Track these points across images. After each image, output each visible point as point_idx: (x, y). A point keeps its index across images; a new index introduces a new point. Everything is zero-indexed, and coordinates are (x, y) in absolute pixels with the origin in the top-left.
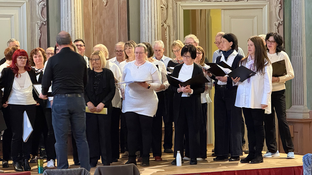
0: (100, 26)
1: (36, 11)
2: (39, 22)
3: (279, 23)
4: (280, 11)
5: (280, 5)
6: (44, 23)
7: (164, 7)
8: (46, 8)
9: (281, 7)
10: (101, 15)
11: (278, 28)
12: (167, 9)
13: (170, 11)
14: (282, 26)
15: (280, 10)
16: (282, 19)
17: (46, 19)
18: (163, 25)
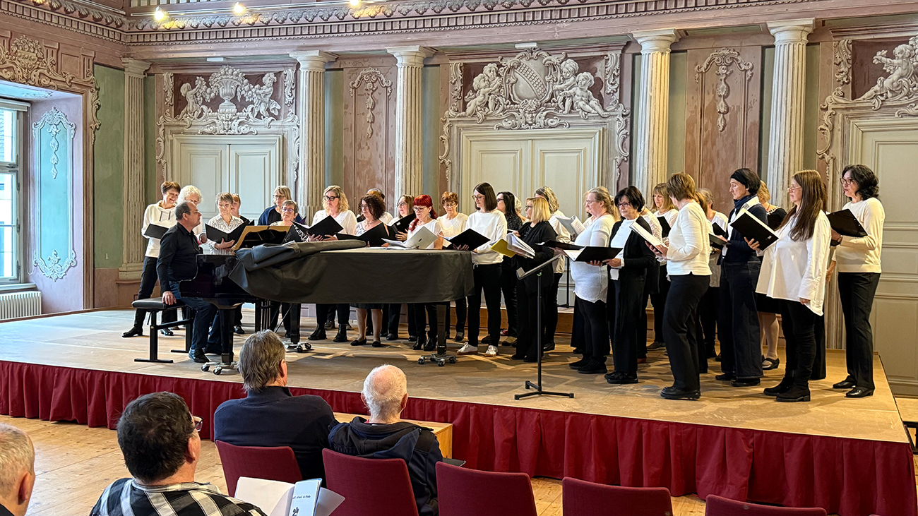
0: (712, 161)
1: (614, 143)
2: (618, 157)
6: (626, 159)
7: (827, 128)
8: (629, 138)
10: (714, 144)
12: (832, 131)
13: (838, 135)
17: (628, 154)
18: (823, 157)
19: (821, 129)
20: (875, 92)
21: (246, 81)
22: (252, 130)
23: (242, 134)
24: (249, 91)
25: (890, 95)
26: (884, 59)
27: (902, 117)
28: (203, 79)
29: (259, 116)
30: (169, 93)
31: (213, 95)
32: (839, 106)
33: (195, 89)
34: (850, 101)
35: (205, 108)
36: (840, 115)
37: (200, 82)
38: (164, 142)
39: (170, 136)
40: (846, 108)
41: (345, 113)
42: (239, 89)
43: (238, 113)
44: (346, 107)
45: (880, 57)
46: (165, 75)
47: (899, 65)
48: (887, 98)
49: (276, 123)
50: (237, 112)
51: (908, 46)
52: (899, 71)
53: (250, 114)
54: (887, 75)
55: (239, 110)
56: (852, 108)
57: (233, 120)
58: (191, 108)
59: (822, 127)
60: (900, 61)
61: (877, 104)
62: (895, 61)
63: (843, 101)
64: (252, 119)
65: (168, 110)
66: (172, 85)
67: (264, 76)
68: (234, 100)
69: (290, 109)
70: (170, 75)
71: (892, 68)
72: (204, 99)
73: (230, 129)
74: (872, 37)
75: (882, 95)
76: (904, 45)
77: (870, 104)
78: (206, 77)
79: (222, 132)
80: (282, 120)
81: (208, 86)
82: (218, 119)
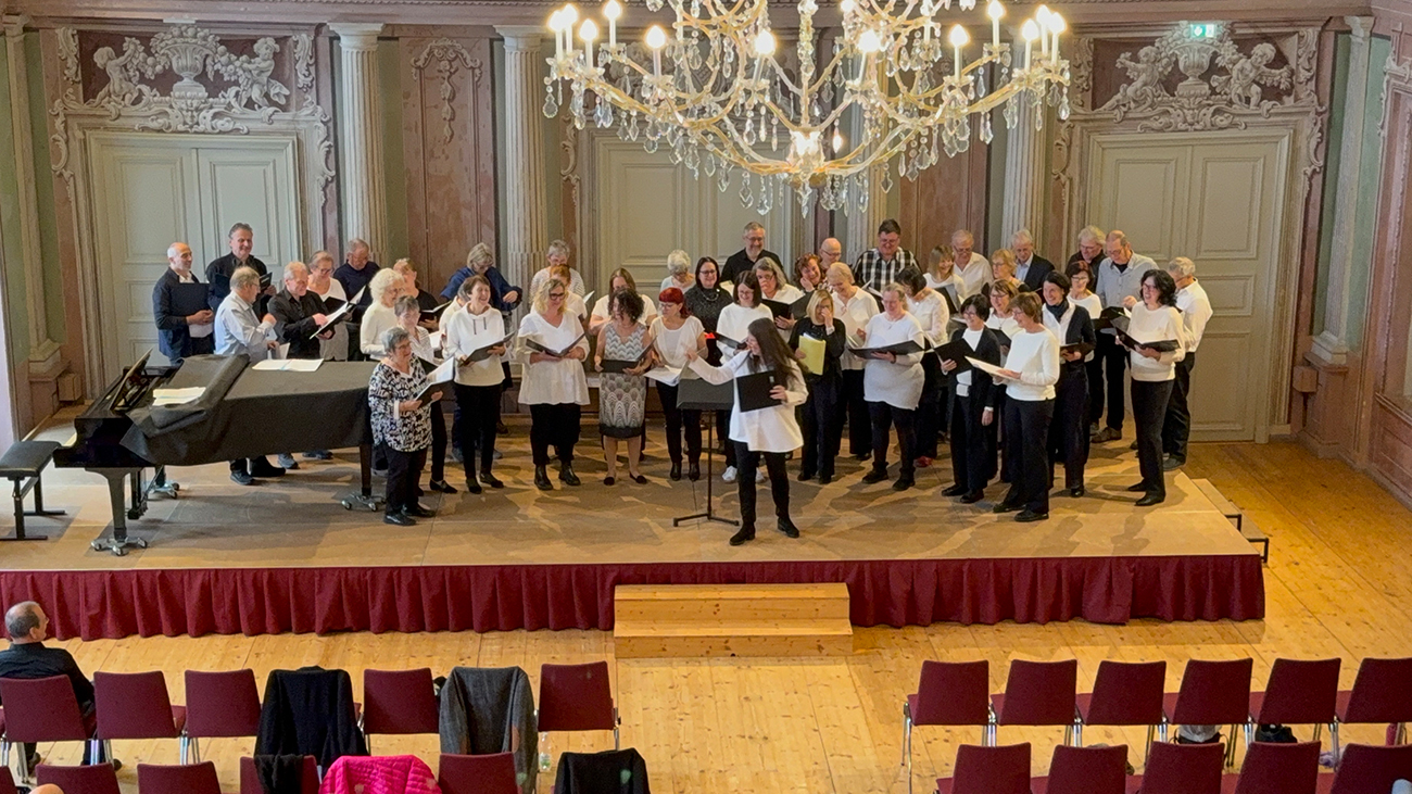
0: (933, 182)
3: (1314, 171)
4: (1317, 146)
5: (1320, 134)
7: (1063, 143)
9: (1321, 138)
11: (1310, 179)
12: (1069, 147)
13: (1076, 150)
14: (1321, 175)
15: (1318, 143)
16: (1321, 163)
18: (1059, 178)
19: (1058, 144)
20: (1118, 101)
21: (222, 48)
22: (238, 125)
23: (220, 132)
24: (227, 65)
25: (1132, 105)
26: (1128, 63)
27: (1145, 132)
28: (138, 42)
29: (250, 104)
30: (69, 61)
31: (159, 68)
32: (1078, 117)
33: (122, 59)
34: (1090, 112)
35: (145, 88)
36: (1078, 129)
37: (132, 47)
38: (67, 142)
39: (79, 135)
40: (1086, 121)
41: (405, 104)
42: (209, 61)
43: (211, 100)
44: (407, 95)
45: (1123, 61)
46: (60, 32)
47: (1144, 70)
48: (1130, 108)
49: (281, 115)
50: (209, 97)
51: (1154, 49)
52: (1143, 77)
53: (233, 101)
54: (1130, 82)
55: (213, 93)
56: (1092, 120)
57: (202, 110)
58: (117, 88)
59: (1059, 141)
60: (1144, 66)
61: (1118, 114)
62: (1140, 66)
63: (1082, 112)
64: (237, 109)
65: (71, 90)
66: (76, 50)
67: (255, 42)
68: (201, 78)
69: (307, 96)
70: (70, 32)
71: (1136, 74)
72: (142, 74)
73: (197, 124)
74: (1115, 35)
75: (1124, 105)
76: (1150, 47)
77: (1111, 116)
78: (145, 39)
79: (181, 127)
80: (293, 112)
81: (148, 52)
82: (171, 107)
